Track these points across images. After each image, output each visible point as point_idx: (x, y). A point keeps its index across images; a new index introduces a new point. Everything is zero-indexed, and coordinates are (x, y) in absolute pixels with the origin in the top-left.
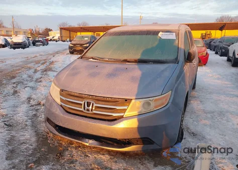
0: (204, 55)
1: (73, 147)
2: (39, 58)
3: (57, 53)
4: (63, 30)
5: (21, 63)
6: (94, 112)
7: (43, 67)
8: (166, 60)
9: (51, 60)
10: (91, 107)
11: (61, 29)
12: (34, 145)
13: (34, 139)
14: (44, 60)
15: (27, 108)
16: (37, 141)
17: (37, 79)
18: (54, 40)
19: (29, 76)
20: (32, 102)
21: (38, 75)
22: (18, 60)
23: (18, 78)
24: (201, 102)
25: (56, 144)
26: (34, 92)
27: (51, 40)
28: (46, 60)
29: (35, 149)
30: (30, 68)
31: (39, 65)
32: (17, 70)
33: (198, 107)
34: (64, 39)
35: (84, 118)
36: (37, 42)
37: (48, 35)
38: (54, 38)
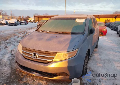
0: (104, 30)
1: (28, 76)
2: (22, 31)
3: (31, 28)
4: (35, 17)
5: (12, 33)
6: (38, 58)
7: (22, 35)
8: (78, 33)
9: (27, 32)
10: (36, 56)
11: (34, 16)
12: (9, 75)
13: (9, 71)
14: (24, 32)
15: (9, 56)
16: (11, 73)
17: (18, 41)
18: (31, 22)
19: (15, 40)
20: (13, 53)
21: (19, 39)
22: (11, 32)
23: (9, 40)
24: (99, 54)
25: (20, 74)
26: (15, 48)
27: (29, 22)
28: (25, 31)
29: (9, 77)
30: (16, 36)
31: (21, 34)
32: (9, 36)
33: (98, 57)
34: (36, 21)
35: (33, 61)
36: (22, 23)
37: (28, 20)
38: (31, 21)
